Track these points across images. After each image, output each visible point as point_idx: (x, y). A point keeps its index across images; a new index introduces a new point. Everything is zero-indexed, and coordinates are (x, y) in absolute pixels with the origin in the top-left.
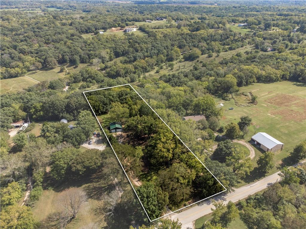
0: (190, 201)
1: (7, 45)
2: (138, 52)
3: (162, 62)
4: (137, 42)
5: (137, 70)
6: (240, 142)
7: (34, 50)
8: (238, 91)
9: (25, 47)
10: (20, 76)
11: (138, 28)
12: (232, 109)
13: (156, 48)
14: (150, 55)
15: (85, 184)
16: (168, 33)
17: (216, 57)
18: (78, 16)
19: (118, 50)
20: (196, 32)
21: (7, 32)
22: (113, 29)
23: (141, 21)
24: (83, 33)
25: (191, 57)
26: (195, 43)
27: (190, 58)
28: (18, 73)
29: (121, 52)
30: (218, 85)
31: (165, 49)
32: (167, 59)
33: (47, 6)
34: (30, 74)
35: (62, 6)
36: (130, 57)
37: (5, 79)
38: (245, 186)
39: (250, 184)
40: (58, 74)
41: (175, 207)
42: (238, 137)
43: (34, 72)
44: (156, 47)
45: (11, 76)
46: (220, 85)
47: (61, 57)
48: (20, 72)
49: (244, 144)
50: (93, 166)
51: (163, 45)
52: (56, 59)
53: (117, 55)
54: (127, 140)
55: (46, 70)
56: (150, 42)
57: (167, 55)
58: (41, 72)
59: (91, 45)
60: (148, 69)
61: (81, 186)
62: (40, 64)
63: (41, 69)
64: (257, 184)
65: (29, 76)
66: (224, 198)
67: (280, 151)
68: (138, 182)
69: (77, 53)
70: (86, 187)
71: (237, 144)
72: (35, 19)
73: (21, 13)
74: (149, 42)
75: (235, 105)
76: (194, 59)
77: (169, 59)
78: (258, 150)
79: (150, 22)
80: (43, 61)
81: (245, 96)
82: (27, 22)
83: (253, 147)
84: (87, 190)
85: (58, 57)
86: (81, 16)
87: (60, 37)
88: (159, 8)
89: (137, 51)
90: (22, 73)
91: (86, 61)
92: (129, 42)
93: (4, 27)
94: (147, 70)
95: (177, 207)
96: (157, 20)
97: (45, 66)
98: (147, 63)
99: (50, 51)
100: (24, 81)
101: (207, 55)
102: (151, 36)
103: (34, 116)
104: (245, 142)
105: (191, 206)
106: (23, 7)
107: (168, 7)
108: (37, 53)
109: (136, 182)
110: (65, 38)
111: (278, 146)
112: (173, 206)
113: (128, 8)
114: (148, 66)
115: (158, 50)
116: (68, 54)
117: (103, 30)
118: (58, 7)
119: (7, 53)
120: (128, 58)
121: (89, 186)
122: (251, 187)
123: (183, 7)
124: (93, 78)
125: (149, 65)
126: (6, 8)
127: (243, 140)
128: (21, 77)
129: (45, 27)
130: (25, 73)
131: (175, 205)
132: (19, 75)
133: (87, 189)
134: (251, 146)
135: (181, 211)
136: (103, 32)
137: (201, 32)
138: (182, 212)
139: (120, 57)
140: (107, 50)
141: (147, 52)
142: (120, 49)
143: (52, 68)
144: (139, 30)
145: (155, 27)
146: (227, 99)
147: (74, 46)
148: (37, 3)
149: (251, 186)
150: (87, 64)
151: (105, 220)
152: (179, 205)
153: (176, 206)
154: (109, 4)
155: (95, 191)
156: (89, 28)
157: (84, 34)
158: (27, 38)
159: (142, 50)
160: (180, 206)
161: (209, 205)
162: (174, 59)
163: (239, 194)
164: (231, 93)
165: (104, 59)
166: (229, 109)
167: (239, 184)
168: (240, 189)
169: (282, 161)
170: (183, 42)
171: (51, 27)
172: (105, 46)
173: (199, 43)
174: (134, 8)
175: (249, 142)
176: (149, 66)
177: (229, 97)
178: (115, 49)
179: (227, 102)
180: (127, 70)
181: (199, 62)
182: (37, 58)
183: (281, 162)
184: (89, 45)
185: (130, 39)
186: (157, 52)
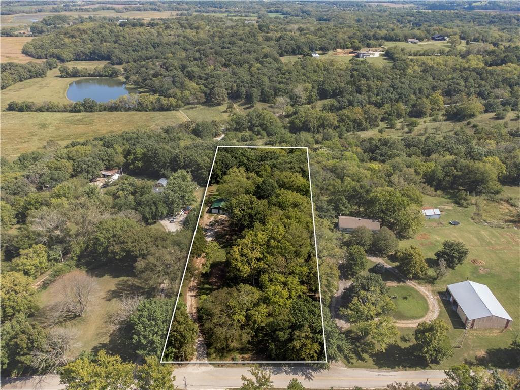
0: (246, 356)
1: (176, 64)
2: (360, 94)
3: (399, 116)
4: (365, 76)
5: (341, 125)
6: (420, 287)
7: (205, 74)
8: (497, 193)
9: (195, 69)
10: (173, 110)
11: (384, 53)
12: (456, 224)
13: (395, 90)
14: (381, 101)
15: (125, 276)
16: (435, 65)
17: (512, 120)
18: (296, 27)
19: (326, 87)
20: (496, 67)
21: (189, 47)
22: (339, 50)
23: (399, 40)
24: (287, 54)
25: (459, 115)
26: (484, 89)
27: (455, 116)
28: (171, 105)
29: (332, 90)
30: (456, 173)
31: (415, 93)
32: (411, 112)
33: (269, 10)
34: (188, 109)
35: (291, 11)
36: (343, 101)
37: (154, 111)
38: (369, 369)
39: (381, 369)
40: (223, 114)
41: (217, 356)
42: (423, 279)
43: (193, 106)
44: (397, 89)
45: (162, 109)
46: (460, 173)
47: (235, 88)
48: (174, 104)
49: (424, 295)
50: (135, 252)
51: (412, 86)
52: (227, 90)
53: (323, 95)
54: (225, 230)
55: (210, 106)
56: (391, 77)
57: (414, 106)
58: (202, 107)
59: (287, 73)
60: (364, 124)
61: (118, 277)
62: (203, 95)
63: (203, 104)
64: (395, 376)
65: (184, 111)
66: (310, 374)
67: (497, 331)
68: (192, 298)
69: (260, 84)
70: (123, 280)
71: (413, 289)
72: (232, 29)
73: (223, 19)
74: (389, 78)
75: (470, 219)
76: (464, 119)
77: (416, 112)
78: (447, 314)
79: (415, 43)
80: (208, 92)
81: (512, 205)
82: (220, 32)
83: (442, 305)
84: (121, 285)
85: (232, 88)
86: (300, 27)
87: (246, 58)
88: (458, 17)
89: (359, 92)
90: (176, 106)
91: (269, 99)
92: (352, 76)
93: (188, 39)
94: (361, 126)
95: (220, 357)
96: (434, 39)
97: (210, 100)
98: (365, 114)
99: (224, 78)
100: (174, 118)
101: (492, 115)
102: (396, 68)
103: (131, 166)
104: (432, 291)
105: (244, 364)
106: (235, 12)
107: (477, 17)
108: (206, 79)
109: (190, 297)
110: (254, 60)
111: (491, 318)
112: (215, 352)
113: (397, 17)
114: (366, 121)
115: (400, 94)
116: (246, 84)
117: (321, 52)
118: (285, 12)
119: (170, 76)
120: (339, 101)
121: (128, 280)
122: (379, 375)
123: (510, 18)
124: (264, 127)
125: (370, 118)
126: (213, 12)
127: (430, 287)
128: (174, 112)
129: (240, 41)
130: (180, 107)
131: (219, 352)
132: (172, 108)
133: (123, 283)
134: (439, 301)
135: (222, 365)
136: (319, 54)
137: (507, 68)
138: (221, 368)
139: (327, 100)
140: (308, 84)
141: (377, 95)
142: (330, 86)
143: (219, 104)
144: (383, 55)
145: (418, 51)
146: (462, 204)
147: (259, 74)
148: (256, 6)
149: (381, 373)
150: (270, 105)
151: (111, 334)
152: (225, 355)
153: (221, 354)
154: (369, 8)
155: (129, 291)
156: (298, 47)
157: (290, 55)
158: (203, 56)
159: (369, 91)
160: (226, 357)
161: (275, 374)
162: (425, 115)
163: (345, 378)
164: (479, 193)
165: (297, 99)
166: (450, 223)
167: (360, 361)
168: (355, 371)
169: (486, 352)
170: (458, 84)
171: (248, 42)
172: (308, 77)
173: (494, 89)
174: (408, 16)
175: (440, 293)
176: (368, 121)
177: (469, 202)
178: (322, 85)
179: (460, 209)
180: (324, 122)
181: (471, 125)
182: (203, 87)
183: (482, 353)
184: (284, 74)
185: (355, 70)
186: (397, 97)
